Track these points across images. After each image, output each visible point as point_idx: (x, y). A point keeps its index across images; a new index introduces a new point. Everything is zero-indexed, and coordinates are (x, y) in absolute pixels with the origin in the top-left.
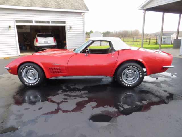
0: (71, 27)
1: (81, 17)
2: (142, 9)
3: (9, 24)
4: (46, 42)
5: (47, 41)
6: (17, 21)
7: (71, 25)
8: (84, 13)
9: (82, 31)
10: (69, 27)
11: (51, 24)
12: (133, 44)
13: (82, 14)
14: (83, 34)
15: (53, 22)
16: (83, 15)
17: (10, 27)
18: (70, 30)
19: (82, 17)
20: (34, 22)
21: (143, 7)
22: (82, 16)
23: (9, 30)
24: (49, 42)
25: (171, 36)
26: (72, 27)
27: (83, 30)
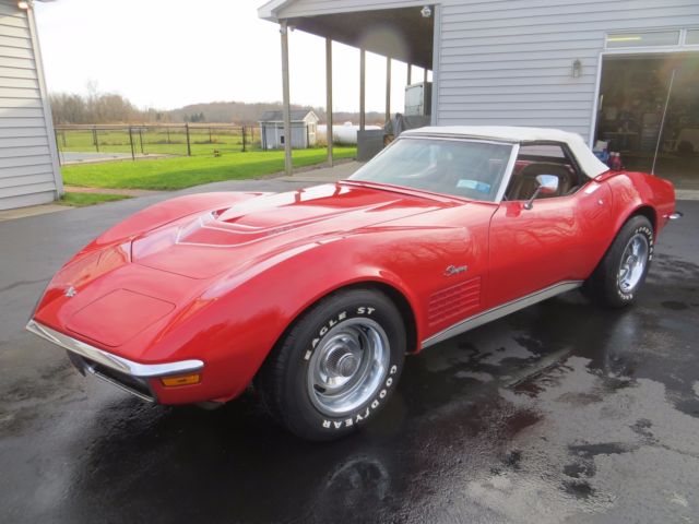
1: (16, 20)
2: (275, 15)
9: (34, 94)
12: (189, 154)
13: (22, 5)
14: (37, 113)
16: (25, 11)
19: (21, 23)
21: (277, 11)
22: (21, 15)
25: (305, 120)
27: (39, 89)
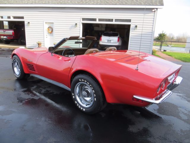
0: (136, 26)
1: (152, 14)
3: (76, 22)
4: (109, 41)
5: (111, 40)
6: (83, 19)
7: (136, 24)
8: (157, 9)
10: (134, 26)
11: (114, 23)
13: (153, 10)
15: (116, 20)
16: (155, 11)
17: (76, 24)
18: (134, 29)
20: (97, 20)
23: (75, 27)
24: (112, 41)
26: (138, 26)
